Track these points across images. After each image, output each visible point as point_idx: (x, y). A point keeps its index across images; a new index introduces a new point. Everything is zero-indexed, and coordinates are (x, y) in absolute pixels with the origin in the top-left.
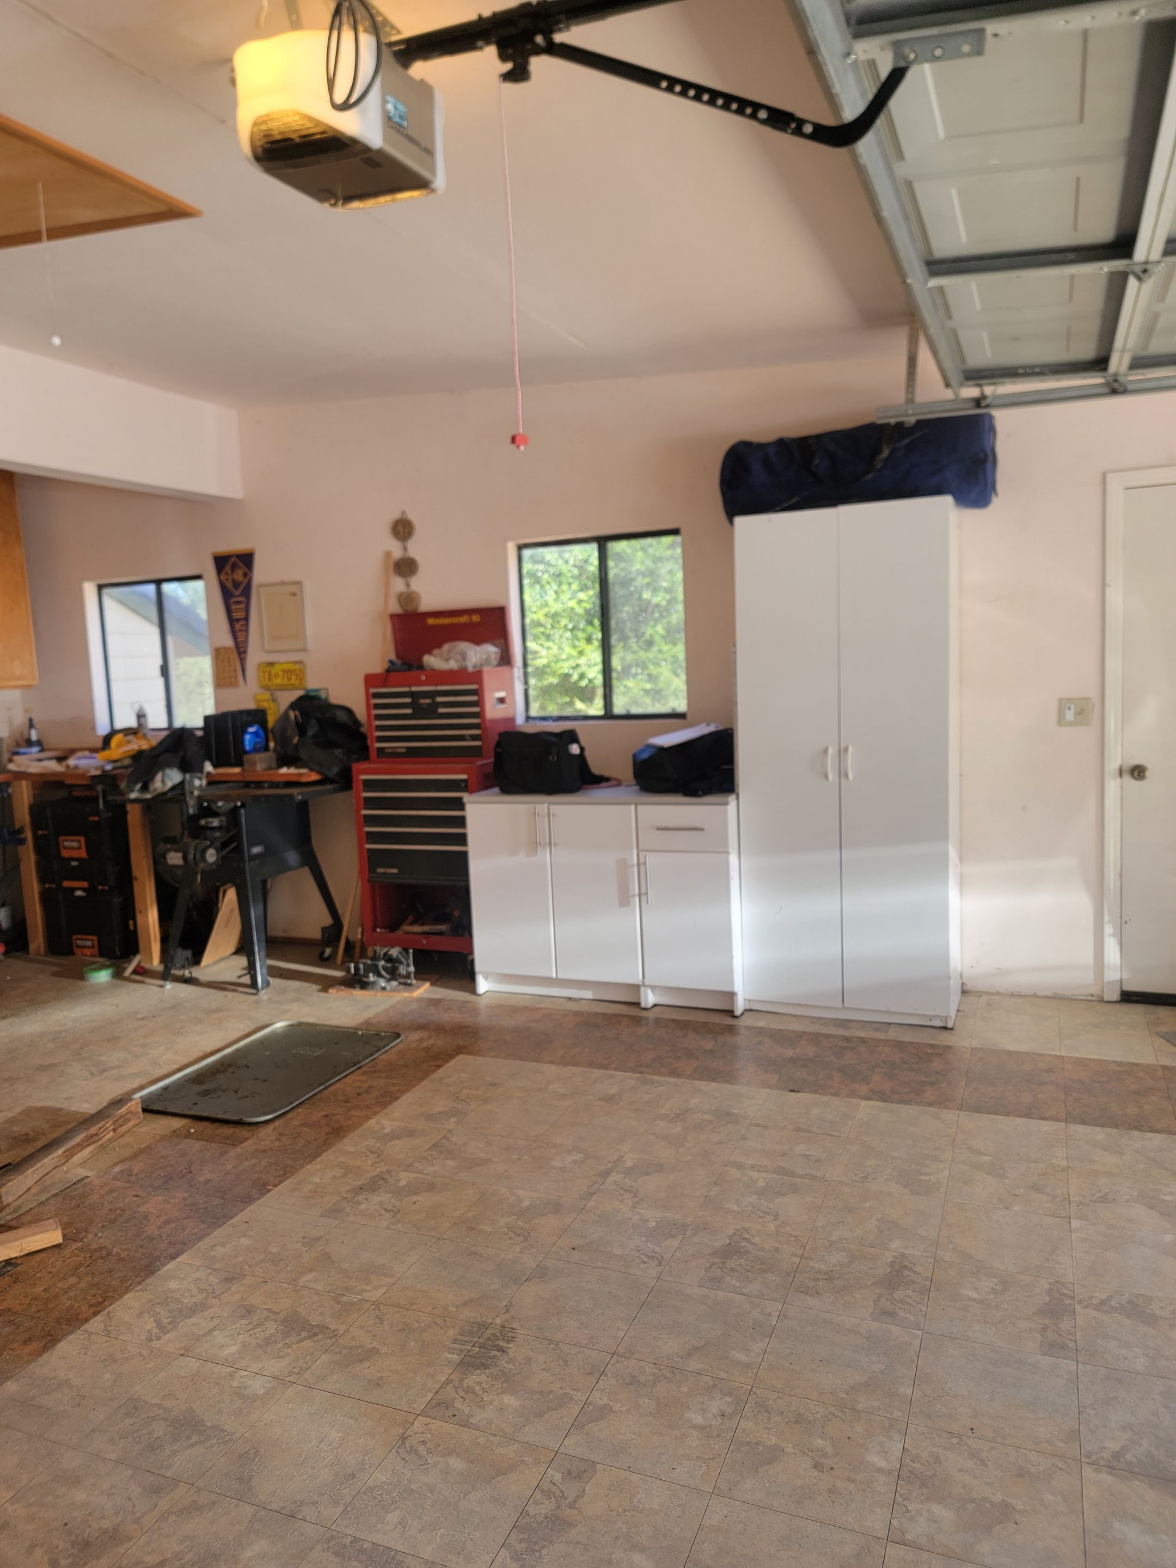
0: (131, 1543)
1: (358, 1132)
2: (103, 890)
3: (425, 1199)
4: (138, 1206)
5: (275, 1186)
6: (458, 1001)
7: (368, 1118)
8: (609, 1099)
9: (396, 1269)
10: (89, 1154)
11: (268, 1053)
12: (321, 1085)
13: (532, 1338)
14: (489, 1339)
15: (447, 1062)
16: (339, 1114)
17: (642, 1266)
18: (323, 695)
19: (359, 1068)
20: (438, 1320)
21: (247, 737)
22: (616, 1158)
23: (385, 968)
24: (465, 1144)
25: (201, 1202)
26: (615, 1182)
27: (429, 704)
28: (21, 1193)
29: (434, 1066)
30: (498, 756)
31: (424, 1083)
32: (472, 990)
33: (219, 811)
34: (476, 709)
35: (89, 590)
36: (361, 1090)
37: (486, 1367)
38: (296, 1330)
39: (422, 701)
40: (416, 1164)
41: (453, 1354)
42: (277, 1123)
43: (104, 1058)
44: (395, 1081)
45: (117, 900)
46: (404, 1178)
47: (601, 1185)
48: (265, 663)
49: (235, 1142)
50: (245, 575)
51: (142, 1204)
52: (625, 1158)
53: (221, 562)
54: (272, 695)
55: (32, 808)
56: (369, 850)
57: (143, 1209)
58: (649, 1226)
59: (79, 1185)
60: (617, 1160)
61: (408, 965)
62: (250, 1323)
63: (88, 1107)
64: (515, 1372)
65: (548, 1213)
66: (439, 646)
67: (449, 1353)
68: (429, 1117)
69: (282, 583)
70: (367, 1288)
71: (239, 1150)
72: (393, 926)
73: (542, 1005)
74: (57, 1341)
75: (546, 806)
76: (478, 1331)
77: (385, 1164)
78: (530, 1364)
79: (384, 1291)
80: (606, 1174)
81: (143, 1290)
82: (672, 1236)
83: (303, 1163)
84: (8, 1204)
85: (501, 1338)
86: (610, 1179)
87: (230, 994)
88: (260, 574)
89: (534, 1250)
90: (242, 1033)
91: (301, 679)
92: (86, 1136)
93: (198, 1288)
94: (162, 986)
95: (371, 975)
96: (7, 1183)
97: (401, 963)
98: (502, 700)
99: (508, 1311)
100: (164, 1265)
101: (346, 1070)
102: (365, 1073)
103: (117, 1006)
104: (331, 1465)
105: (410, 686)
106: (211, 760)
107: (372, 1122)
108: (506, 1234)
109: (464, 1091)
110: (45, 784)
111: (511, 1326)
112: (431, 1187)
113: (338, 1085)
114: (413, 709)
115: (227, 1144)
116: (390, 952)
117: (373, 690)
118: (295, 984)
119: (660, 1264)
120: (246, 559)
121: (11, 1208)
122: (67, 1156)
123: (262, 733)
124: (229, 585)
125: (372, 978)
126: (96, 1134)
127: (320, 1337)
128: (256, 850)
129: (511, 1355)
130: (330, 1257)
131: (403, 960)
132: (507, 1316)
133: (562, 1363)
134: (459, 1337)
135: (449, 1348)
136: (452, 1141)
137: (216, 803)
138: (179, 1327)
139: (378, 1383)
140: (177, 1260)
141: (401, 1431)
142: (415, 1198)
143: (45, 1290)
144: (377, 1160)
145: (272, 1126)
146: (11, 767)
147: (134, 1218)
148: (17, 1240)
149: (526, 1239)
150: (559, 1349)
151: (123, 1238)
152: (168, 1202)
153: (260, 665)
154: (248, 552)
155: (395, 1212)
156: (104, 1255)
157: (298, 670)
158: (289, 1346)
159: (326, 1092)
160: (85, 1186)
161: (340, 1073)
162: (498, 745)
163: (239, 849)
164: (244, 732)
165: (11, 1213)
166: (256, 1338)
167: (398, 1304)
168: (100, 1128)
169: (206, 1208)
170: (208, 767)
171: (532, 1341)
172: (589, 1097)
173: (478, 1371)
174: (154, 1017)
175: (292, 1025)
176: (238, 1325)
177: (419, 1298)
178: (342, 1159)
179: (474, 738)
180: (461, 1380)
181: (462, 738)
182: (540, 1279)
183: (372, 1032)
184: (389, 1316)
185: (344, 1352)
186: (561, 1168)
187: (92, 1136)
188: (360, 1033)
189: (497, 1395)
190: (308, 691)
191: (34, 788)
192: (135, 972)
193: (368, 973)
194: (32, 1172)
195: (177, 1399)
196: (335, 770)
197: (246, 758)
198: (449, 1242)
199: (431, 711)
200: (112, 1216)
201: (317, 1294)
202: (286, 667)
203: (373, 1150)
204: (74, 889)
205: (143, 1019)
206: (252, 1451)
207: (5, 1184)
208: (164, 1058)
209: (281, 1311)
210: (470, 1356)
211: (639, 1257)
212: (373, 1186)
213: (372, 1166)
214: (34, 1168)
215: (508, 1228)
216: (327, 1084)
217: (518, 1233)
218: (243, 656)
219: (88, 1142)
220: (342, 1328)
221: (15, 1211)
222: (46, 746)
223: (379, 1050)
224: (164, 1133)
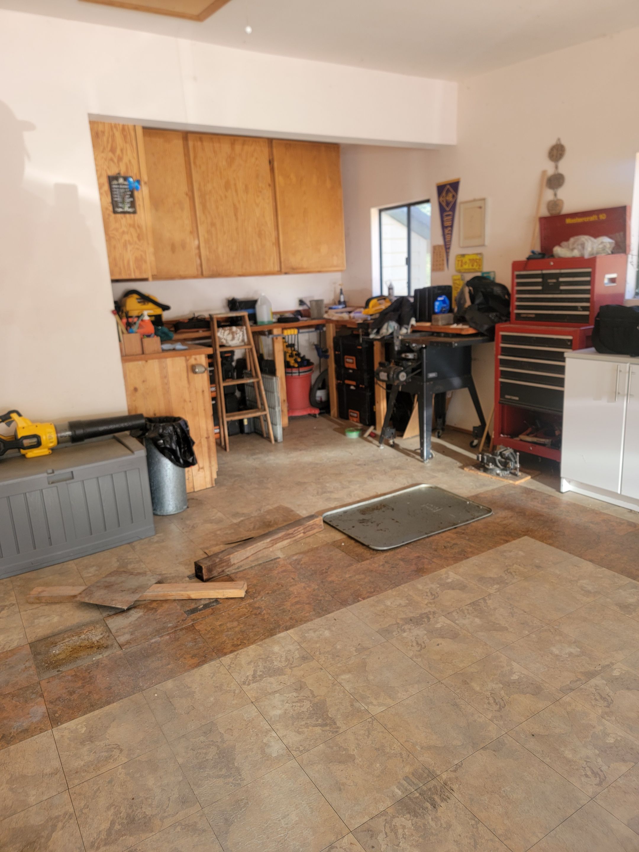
0: (151, 834)
1: (430, 575)
2: (362, 388)
3: (447, 645)
4: (291, 586)
5: (364, 599)
6: (545, 494)
7: (442, 567)
8: (625, 607)
9: (399, 695)
10: (287, 543)
11: (408, 503)
12: (426, 534)
13: (461, 806)
14: (430, 789)
15: (514, 539)
16: (427, 558)
17: (583, 779)
18: (492, 276)
19: (455, 528)
20: (404, 754)
21: (437, 304)
22: (607, 663)
23: (500, 462)
24: (495, 609)
25: (321, 595)
26: (596, 686)
27: (554, 283)
28: (243, 559)
29: (504, 540)
30: (597, 324)
31: (491, 551)
32: (557, 486)
33: (413, 349)
34: (588, 287)
35: (374, 212)
36: (448, 544)
37: (416, 815)
38: (318, 715)
39: (549, 281)
40: (454, 614)
41: (399, 789)
42: (388, 554)
43: (328, 485)
44: (472, 544)
45: (368, 394)
46: (442, 622)
47: (582, 684)
48: (459, 255)
49: (360, 558)
50: (454, 196)
51: (293, 585)
52: (614, 667)
53: (441, 189)
54: (462, 276)
55: (334, 338)
56: (501, 382)
57: (291, 589)
58: (608, 741)
59: (273, 562)
60: (608, 665)
61: (516, 462)
62: (297, 697)
63: (304, 513)
64: (433, 831)
65: (527, 693)
66: (567, 240)
67: (397, 787)
68: (481, 579)
69: (475, 200)
70: (375, 702)
71: (359, 565)
72: (514, 434)
73: (605, 511)
74: (206, 662)
75: (628, 365)
76: (426, 778)
77: (435, 606)
78: (448, 830)
79: (384, 709)
80: (591, 675)
81: (261, 646)
82: (624, 761)
83: (388, 588)
84: (234, 564)
85: (439, 793)
86: (594, 681)
87: (409, 459)
88: (463, 195)
89: (501, 723)
90: (403, 486)
91: (480, 266)
92: (286, 534)
93: (286, 657)
94: (379, 446)
95: (491, 464)
96: (235, 552)
97: (511, 460)
98: (613, 280)
99: (455, 771)
100: (280, 632)
101: (446, 528)
102: (457, 533)
103: (352, 454)
104: (279, 842)
105: (542, 270)
106: (416, 317)
107: (443, 571)
108: (488, 698)
109: (515, 565)
110: (341, 326)
111: (452, 786)
112: (455, 636)
113: (437, 537)
114: (543, 286)
115: (355, 559)
116: (504, 452)
117: (517, 273)
118: (448, 459)
119: (600, 784)
120: (455, 186)
121: (236, 566)
122: (273, 543)
123: (447, 301)
124: (444, 204)
125: (491, 466)
126: (292, 534)
127: (328, 728)
128: (432, 375)
129: (439, 814)
130: (365, 666)
131: (512, 459)
132: (453, 775)
133: (473, 843)
134: (410, 776)
135: (399, 783)
136: (487, 603)
137: (412, 344)
138: (262, 681)
139: (339, 787)
140: (287, 632)
141: (333, 839)
142: (440, 641)
143: (220, 625)
144: (432, 601)
145: (385, 554)
146: (326, 316)
147: (284, 593)
148: (222, 589)
149: (500, 710)
150: (477, 828)
151: (272, 605)
152: (305, 589)
153: (457, 256)
154: (456, 181)
155: (421, 646)
156: (257, 613)
157: (479, 259)
158: (307, 726)
159: (427, 540)
160: (275, 563)
161: (442, 529)
162: (598, 315)
163: (421, 374)
164: (435, 300)
165: (236, 569)
166: (294, 710)
167: (385, 725)
168: (295, 531)
169: (321, 600)
170: (413, 321)
171: (460, 809)
172: (608, 600)
173: (408, 816)
174: (365, 465)
175: (431, 487)
176: (290, 695)
177: (401, 727)
178: (411, 593)
179: (584, 309)
180: (394, 817)
181: (575, 308)
182: (494, 752)
183: (475, 504)
184: (375, 732)
185: (335, 748)
186: (557, 656)
187: (289, 534)
188: (468, 503)
189: (411, 846)
190: (483, 273)
191: (336, 328)
192: (370, 435)
193: (489, 462)
194: (250, 549)
195: (232, 735)
196: (486, 327)
197: (434, 317)
198: (445, 687)
199: (555, 288)
200: (275, 588)
201: (344, 692)
202: (472, 257)
203: (433, 593)
204: (350, 385)
205: (359, 465)
206: (244, 801)
207: (233, 553)
208: (356, 492)
209: (317, 696)
210: (410, 799)
211: (585, 768)
212: (416, 621)
213: (426, 605)
214: (252, 547)
215: (492, 693)
216: (429, 535)
217: (497, 701)
218: (448, 250)
219: (287, 537)
220: (344, 728)
221: (238, 568)
222: (347, 304)
223: (474, 519)
224: (329, 542)
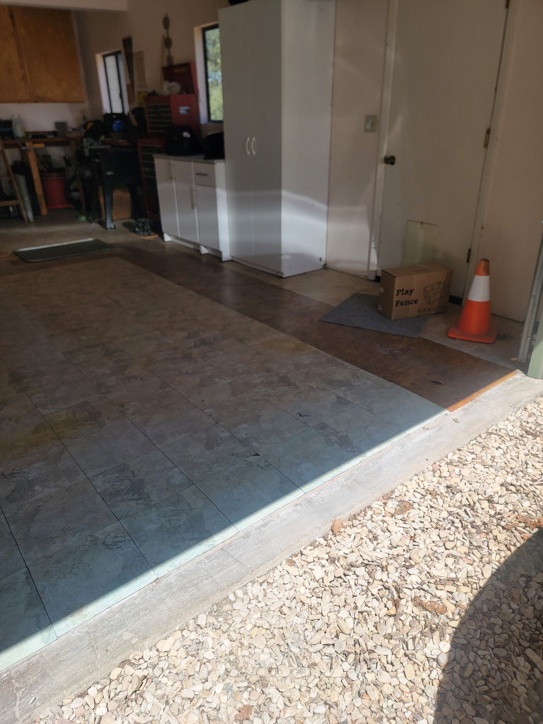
32: (163, 238)
35: (99, 58)
39: (158, 111)
50: (130, 49)
53: (125, 43)
69: (139, 53)
75: (172, 160)
114: (156, 114)
120: (130, 41)
124: (128, 54)
128: (109, 173)
146: (68, 135)
154: (130, 37)
175: (95, 240)
199: (160, 115)
202: (144, 94)
218: (134, 89)
